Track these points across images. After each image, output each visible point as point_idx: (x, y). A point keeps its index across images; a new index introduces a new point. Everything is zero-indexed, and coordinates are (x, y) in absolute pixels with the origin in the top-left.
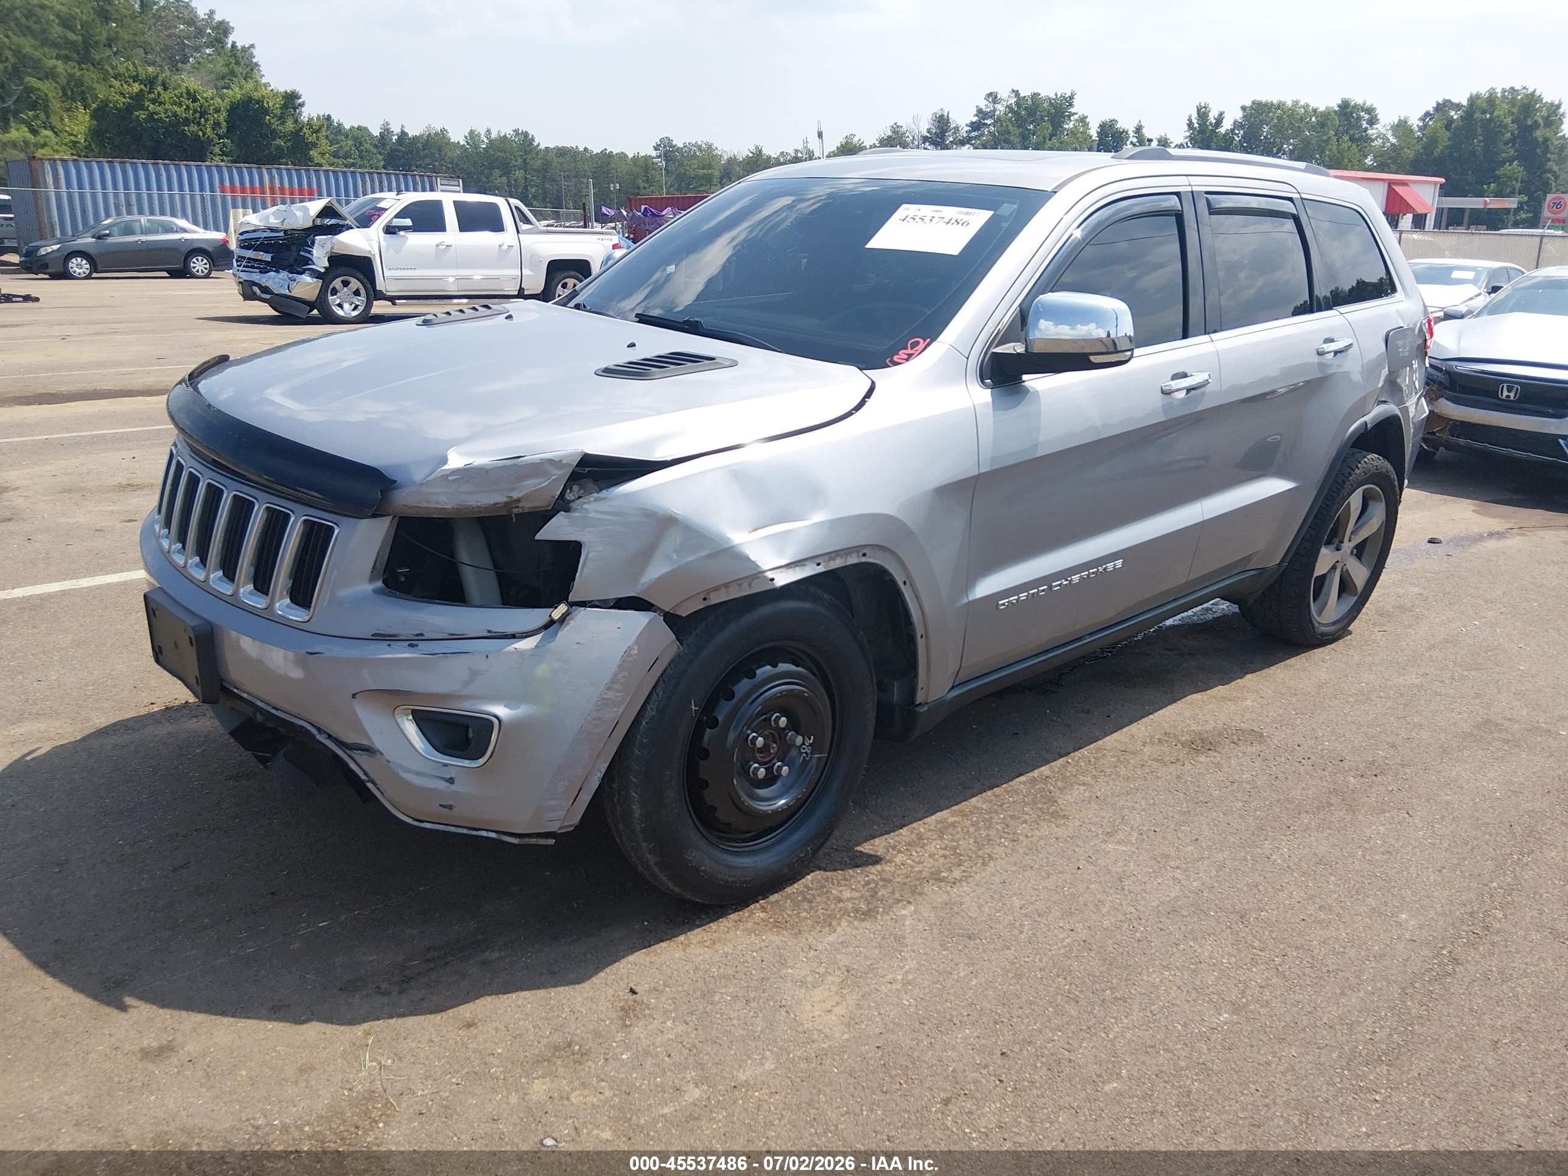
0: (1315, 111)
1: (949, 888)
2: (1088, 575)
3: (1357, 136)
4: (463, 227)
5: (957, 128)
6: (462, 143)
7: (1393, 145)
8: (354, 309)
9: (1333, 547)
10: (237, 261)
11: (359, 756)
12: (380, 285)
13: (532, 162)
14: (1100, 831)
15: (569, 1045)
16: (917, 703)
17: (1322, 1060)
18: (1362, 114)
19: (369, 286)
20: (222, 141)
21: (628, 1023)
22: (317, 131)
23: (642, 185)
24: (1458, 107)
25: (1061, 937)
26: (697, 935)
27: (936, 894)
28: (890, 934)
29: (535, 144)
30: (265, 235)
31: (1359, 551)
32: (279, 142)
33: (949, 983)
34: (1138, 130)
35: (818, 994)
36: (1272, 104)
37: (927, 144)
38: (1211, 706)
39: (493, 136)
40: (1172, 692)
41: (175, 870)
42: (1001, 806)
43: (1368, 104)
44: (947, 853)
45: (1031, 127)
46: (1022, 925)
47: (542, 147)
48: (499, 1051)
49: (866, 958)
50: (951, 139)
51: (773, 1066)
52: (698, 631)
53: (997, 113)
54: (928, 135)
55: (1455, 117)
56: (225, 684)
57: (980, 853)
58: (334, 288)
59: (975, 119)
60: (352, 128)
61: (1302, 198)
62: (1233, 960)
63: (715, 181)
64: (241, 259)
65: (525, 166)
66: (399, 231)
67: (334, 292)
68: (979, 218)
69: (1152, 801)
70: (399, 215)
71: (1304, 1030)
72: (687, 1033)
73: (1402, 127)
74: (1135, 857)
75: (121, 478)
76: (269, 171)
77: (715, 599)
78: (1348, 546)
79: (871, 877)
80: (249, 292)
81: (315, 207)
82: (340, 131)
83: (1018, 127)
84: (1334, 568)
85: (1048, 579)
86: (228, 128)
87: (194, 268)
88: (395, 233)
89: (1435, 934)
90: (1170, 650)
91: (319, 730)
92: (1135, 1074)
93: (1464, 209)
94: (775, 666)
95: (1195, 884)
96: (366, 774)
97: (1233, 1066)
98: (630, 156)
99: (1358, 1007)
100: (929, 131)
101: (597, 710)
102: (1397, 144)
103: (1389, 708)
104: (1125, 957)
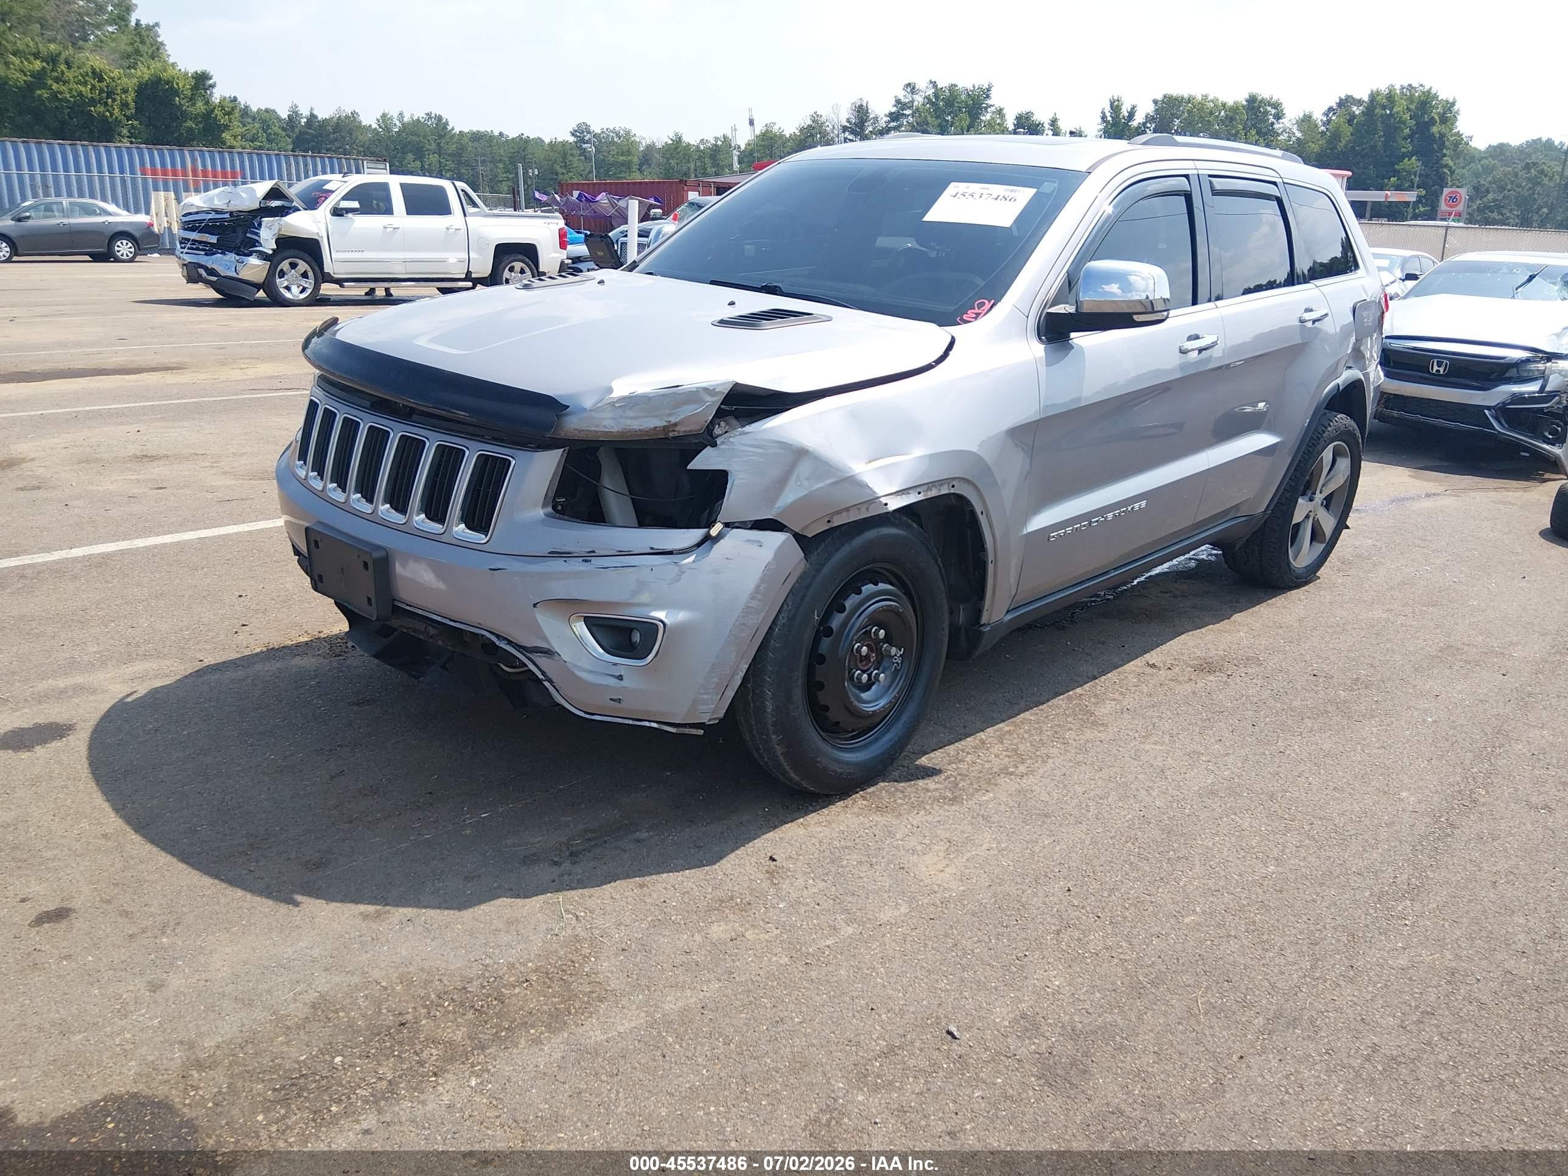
0: (1224, 105)
1: (1019, 780)
2: (1119, 513)
3: (1264, 130)
4: (410, 211)
5: (876, 119)
6: (374, 126)
7: (1298, 139)
8: (302, 292)
9: (1307, 498)
10: (181, 243)
11: (538, 658)
12: (328, 268)
13: (446, 147)
14: (1137, 735)
15: (732, 898)
16: (982, 623)
17: (1357, 897)
18: (1269, 108)
19: (317, 268)
20: (130, 122)
21: (775, 881)
22: (229, 114)
23: (560, 170)
24: (1359, 102)
25: (1123, 814)
26: (813, 818)
27: (1007, 784)
28: (978, 815)
29: (449, 128)
30: (210, 216)
31: (1328, 502)
32: (189, 124)
33: (1037, 849)
34: (1054, 122)
35: (929, 859)
36: (1183, 98)
37: (847, 133)
38: (1209, 637)
39: (406, 119)
40: (1174, 626)
41: (332, 778)
42: (1047, 717)
43: (1275, 99)
44: (1010, 754)
45: (949, 118)
46: (1087, 806)
47: (457, 130)
48: (674, 904)
49: (963, 832)
50: (870, 129)
51: (907, 910)
52: (819, 550)
53: (916, 103)
54: (848, 125)
55: (1357, 113)
56: (396, 603)
57: (1038, 753)
58: (282, 270)
59: (894, 110)
60: (259, 110)
61: (1284, 183)
62: (1269, 828)
63: (635, 167)
64: (184, 241)
65: (439, 151)
66: (347, 213)
67: (282, 274)
68: (1024, 195)
69: (1175, 712)
70: (346, 198)
71: (1338, 877)
72: (827, 888)
73: (1306, 121)
74: (1171, 754)
75: (133, 450)
76: (191, 152)
77: (837, 521)
78: (1319, 497)
79: (950, 773)
80: (193, 274)
81: (262, 188)
82: (247, 113)
83: (937, 117)
84: (1307, 517)
85: (1087, 516)
86: (137, 109)
87: (118, 251)
88: (342, 215)
89: (1432, 807)
90: (1165, 593)
91: (498, 636)
92: (1208, 910)
93: (1366, 202)
94: (876, 584)
95: (1226, 773)
96: (543, 673)
97: (1286, 903)
98: (547, 141)
99: (1379, 860)
100: (848, 121)
101: (744, 617)
102: (1302, 138)
103: (1364, 637)
104: (1180, 828)
